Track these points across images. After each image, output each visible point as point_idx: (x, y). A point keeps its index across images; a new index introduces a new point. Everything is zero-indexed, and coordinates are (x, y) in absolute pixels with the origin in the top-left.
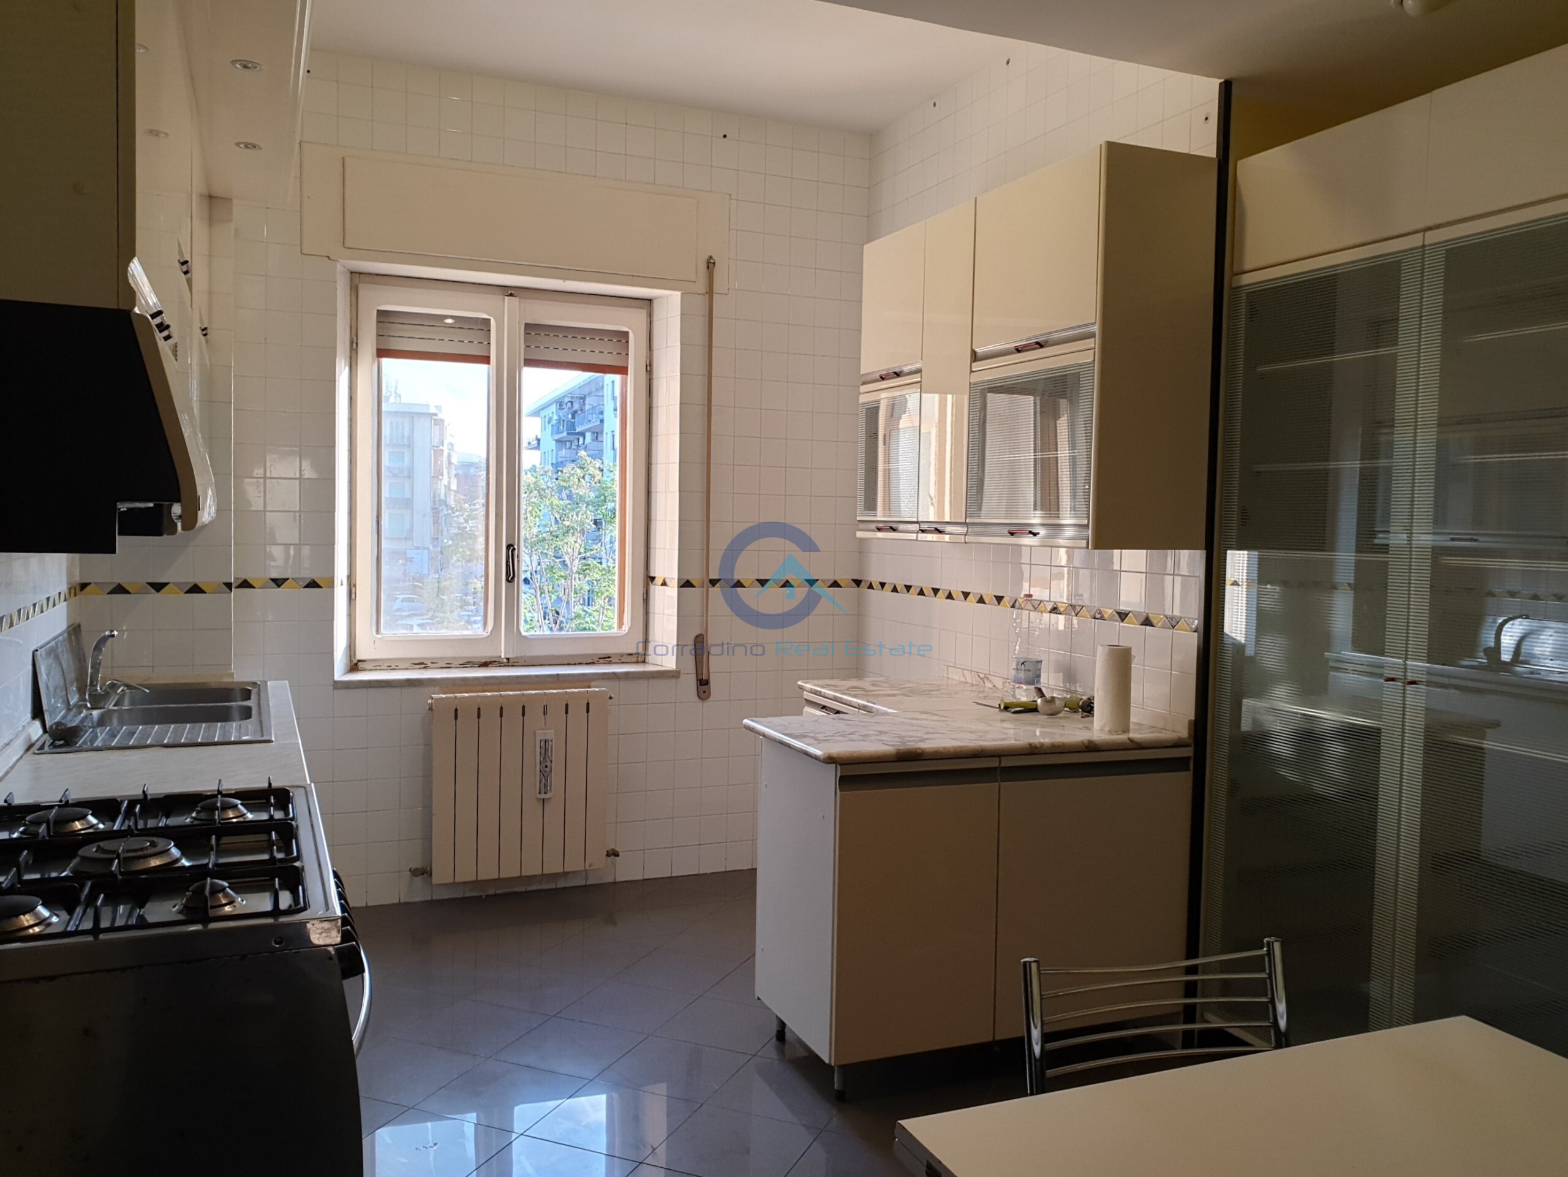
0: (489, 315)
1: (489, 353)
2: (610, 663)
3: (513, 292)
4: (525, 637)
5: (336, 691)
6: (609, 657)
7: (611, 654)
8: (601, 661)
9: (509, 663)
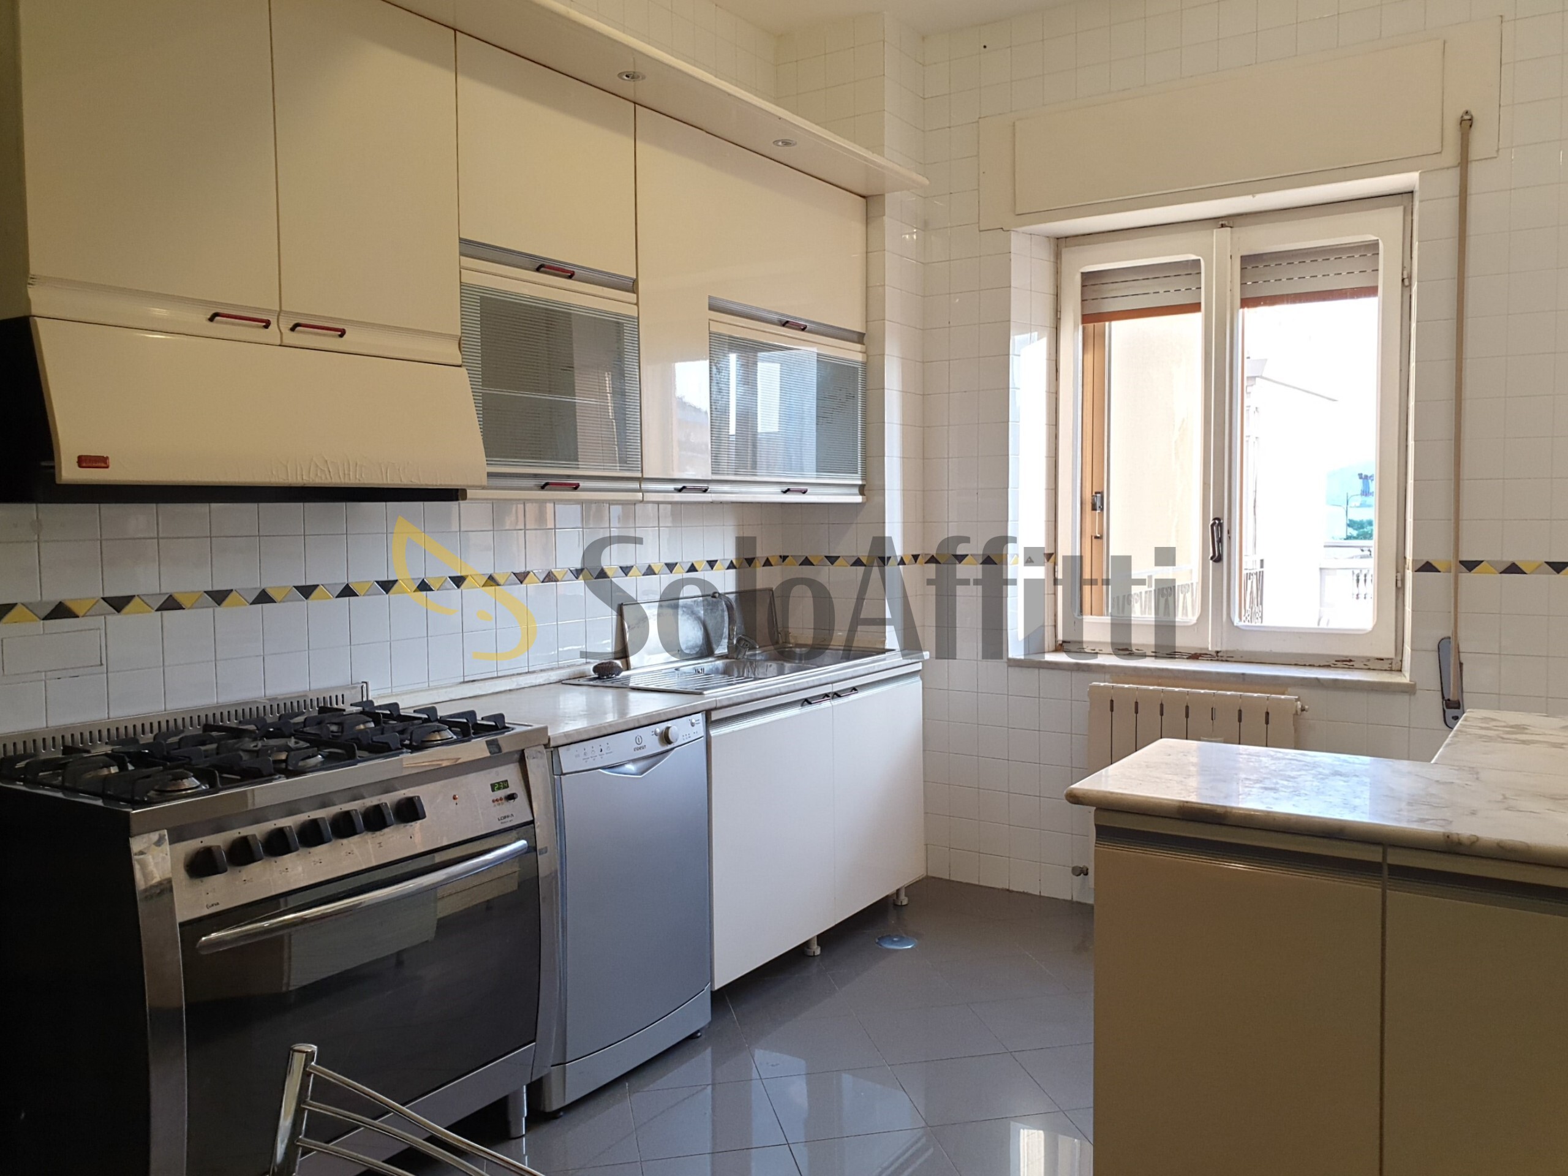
0: (1197, 255)
1: (1200, 299)
2: (1351, 668)
3: (1223, 222)
4: (1237, 627)
5: (1009, 668)
6: (1350, 661)
7: (1354, 657)
8: (1339, 664)
9: (1217, 656)
